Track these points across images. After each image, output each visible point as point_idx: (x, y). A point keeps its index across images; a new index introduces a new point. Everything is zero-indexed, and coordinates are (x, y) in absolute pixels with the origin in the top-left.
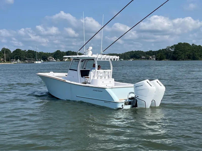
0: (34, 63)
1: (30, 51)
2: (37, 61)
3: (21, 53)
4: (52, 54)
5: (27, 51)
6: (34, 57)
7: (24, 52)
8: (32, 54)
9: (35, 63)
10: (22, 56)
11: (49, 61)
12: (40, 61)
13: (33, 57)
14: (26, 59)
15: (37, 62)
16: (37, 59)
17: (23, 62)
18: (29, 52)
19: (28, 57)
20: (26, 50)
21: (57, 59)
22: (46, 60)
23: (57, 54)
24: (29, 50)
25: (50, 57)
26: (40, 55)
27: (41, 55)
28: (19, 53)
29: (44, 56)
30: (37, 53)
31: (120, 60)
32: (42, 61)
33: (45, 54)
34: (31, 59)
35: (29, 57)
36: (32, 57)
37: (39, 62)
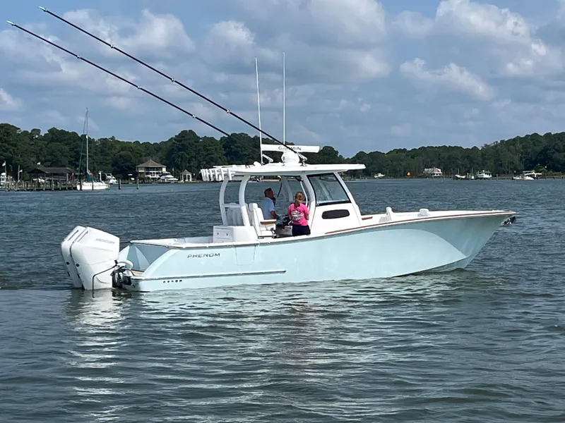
0: (75, 188)
1: (56, 136)
2: (88, 180)
3: (15, 145)
4: (158, 147)
5: (42, 134)
6: (77, 159)
7: (32, 139)
8: (67, 148)
9: (78, 187)
10: (18, 159)
11: (144, 181)
12: (104, 179)
13: (70, 163)
14: (40, 172)
15: (87, 186)
16: (88, 172)
17: (24, 185)
18: (52, 140)
19: (45, 161)
20: (39, 131)
21: (182, 170)
22: (128, 178)
23: (180, 150)
24: (52, 131)
25: (151, 163)
26: (102, 151)
27: (107, 155)
28: (6, 141)
29: (121, 156)
30: (91, 141)
31: (476, 178)
32: (111, 181)
33: (125, 146)
34: (60, 170)
35: (54, 164)
36: (65, 161)
37: (100, 186)
